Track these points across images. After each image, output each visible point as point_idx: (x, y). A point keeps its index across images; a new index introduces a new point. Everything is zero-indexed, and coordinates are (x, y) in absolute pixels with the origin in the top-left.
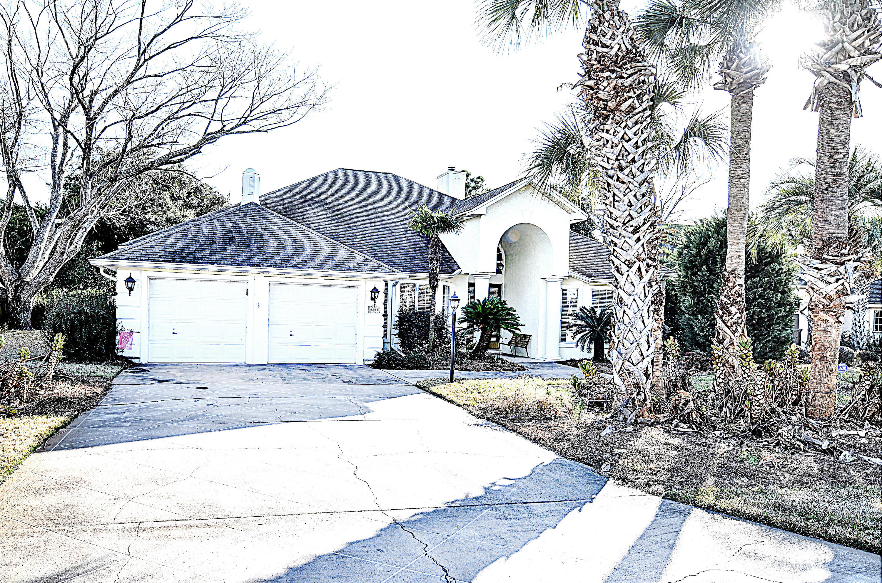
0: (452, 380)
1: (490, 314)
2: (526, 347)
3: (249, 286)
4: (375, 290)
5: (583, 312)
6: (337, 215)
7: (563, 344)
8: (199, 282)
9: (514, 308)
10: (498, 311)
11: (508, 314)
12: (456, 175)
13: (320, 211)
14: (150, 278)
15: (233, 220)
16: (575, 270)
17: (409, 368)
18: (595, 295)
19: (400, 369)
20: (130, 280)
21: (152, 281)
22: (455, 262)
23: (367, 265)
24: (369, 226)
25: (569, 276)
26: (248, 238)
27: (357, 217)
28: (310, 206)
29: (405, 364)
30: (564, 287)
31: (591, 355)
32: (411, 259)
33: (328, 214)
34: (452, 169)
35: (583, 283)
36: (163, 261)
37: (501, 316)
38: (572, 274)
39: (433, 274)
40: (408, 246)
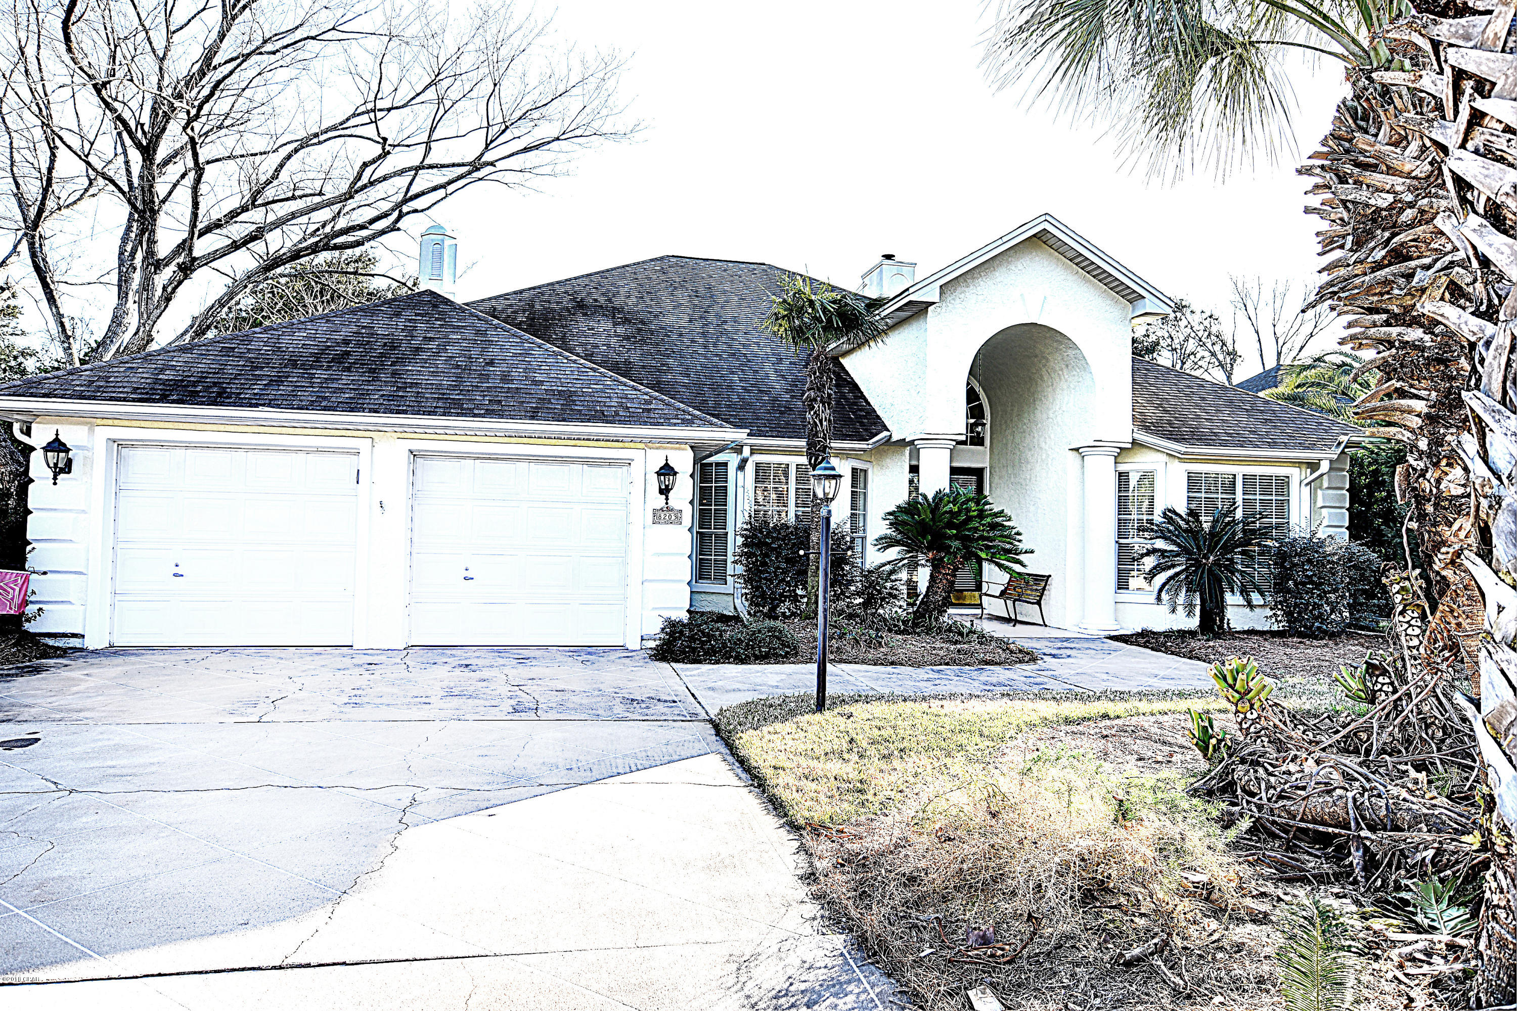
0: (820, 705)
1: (950, 525)
2: (1039, 603)
3: (363, 462)
4: (667, 470)
5: (1170, 521)
6: (640, 330)
7: (1124, 596)
8: (241, 453)
9: (1008, 512)
10: (969, 519)
11: (994, 526)
12: (895, 269)
13: (604, 325)
14: (117, 443)
15: (365, 322)
16: (1147, 429)
17: (741, 660)
18: (1193, 482)
19: (717, 662)
20: (56, 446)
21: (124, 451)
22: (878, 417)
23: (649, 410)
24: (701, 351)
25: (1134, 442)
27: (681, 335)
28: (585, 314)
29: (732, 649)
30: (1122, 468)
31: (1193, 623)
32: (781, 413)
33: (620, 330)
34: (889, 257)
35: (1163, 458)
37: (976, 529)
38: (1142, 437)
39: (816, 435)
40: (778, 386)
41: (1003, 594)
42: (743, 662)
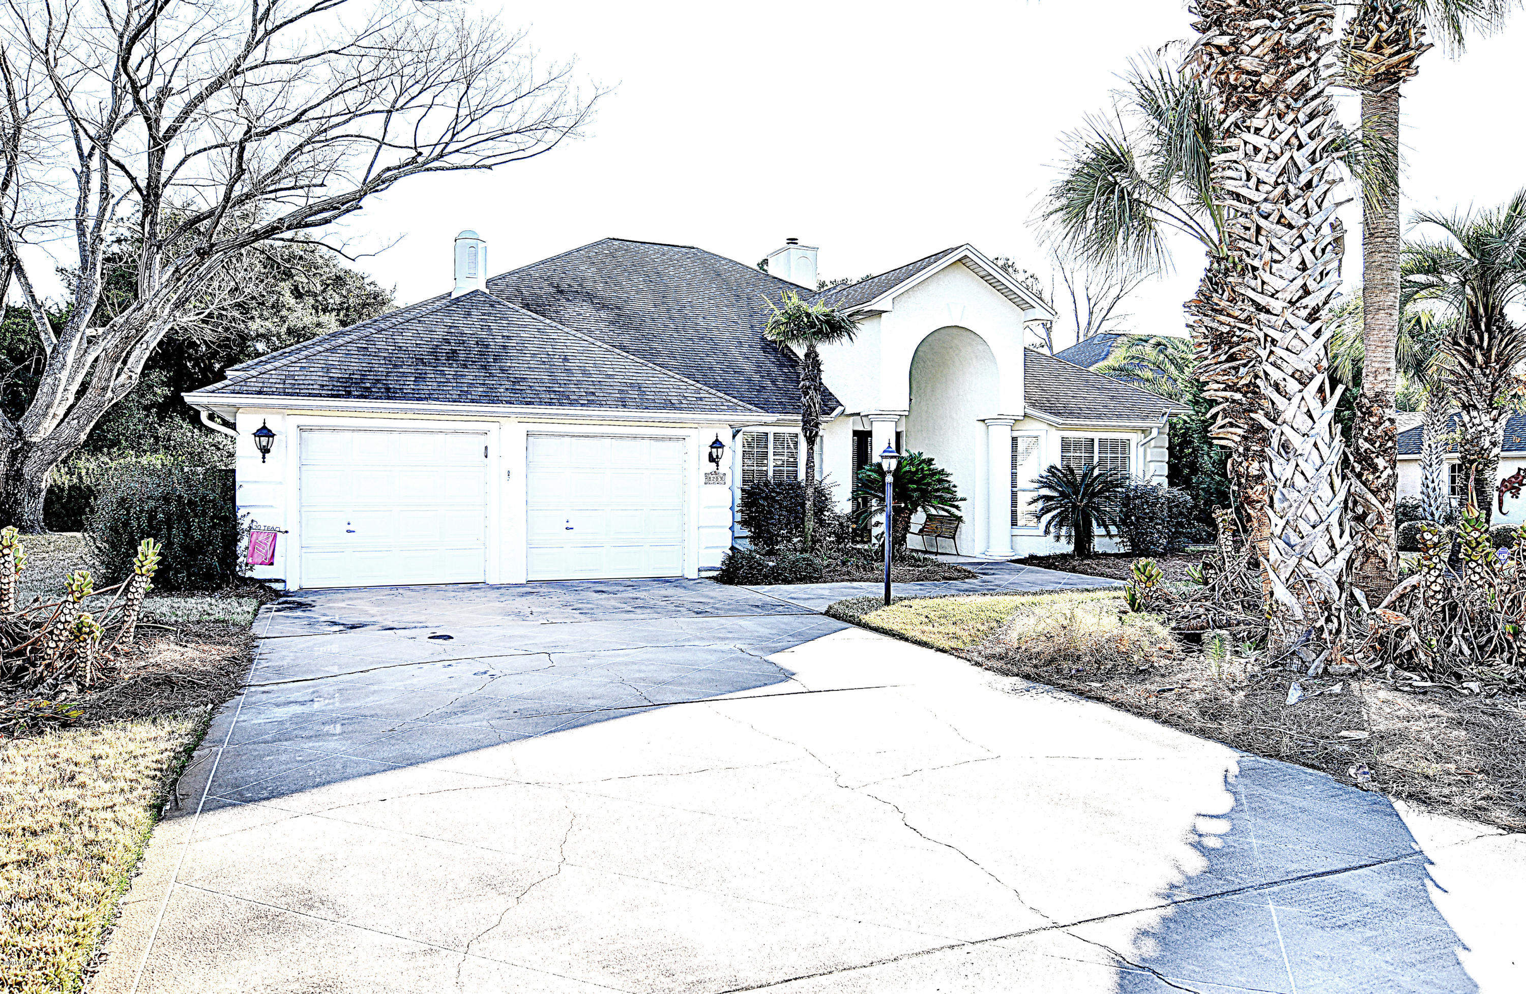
0: (887, 602)
1: (913, 482)
2: (954, 538)
3: (490, 441)
4: (717, 444)
5: (1054, 475)
6: (619, 315)
7: (1016, 531)
8: (395, 435)
9: (948, 470)
10: (924, 477)
11: (940, 481)
12: (800, 253)
13: (587, 310)
14: (301, 429)
15: (448, 321)
16: (1033, 405)
17: (787, 582)
18: (1066, 445)
19: (771, 584)
20: (264, 432)
21: (305, 434)
22: (831, 394)
23: (701, 399)
24: (676, 335)
25: (1025, 416)
26: (481, 354)
27: (653, 320)
28: (568, 300)
29: (781, 574)
30: (1015, 434)
31: (1070, 548)
32: (758, 391)
33: (603, 314)
34: (792, 241)
35: (1045, 427)
36: (328, 396)
37: (929, 484)
38: (1030, 411)
39: (810, 414)
40: (748, 367)
41: (921, 531)
42: (789, 583)
